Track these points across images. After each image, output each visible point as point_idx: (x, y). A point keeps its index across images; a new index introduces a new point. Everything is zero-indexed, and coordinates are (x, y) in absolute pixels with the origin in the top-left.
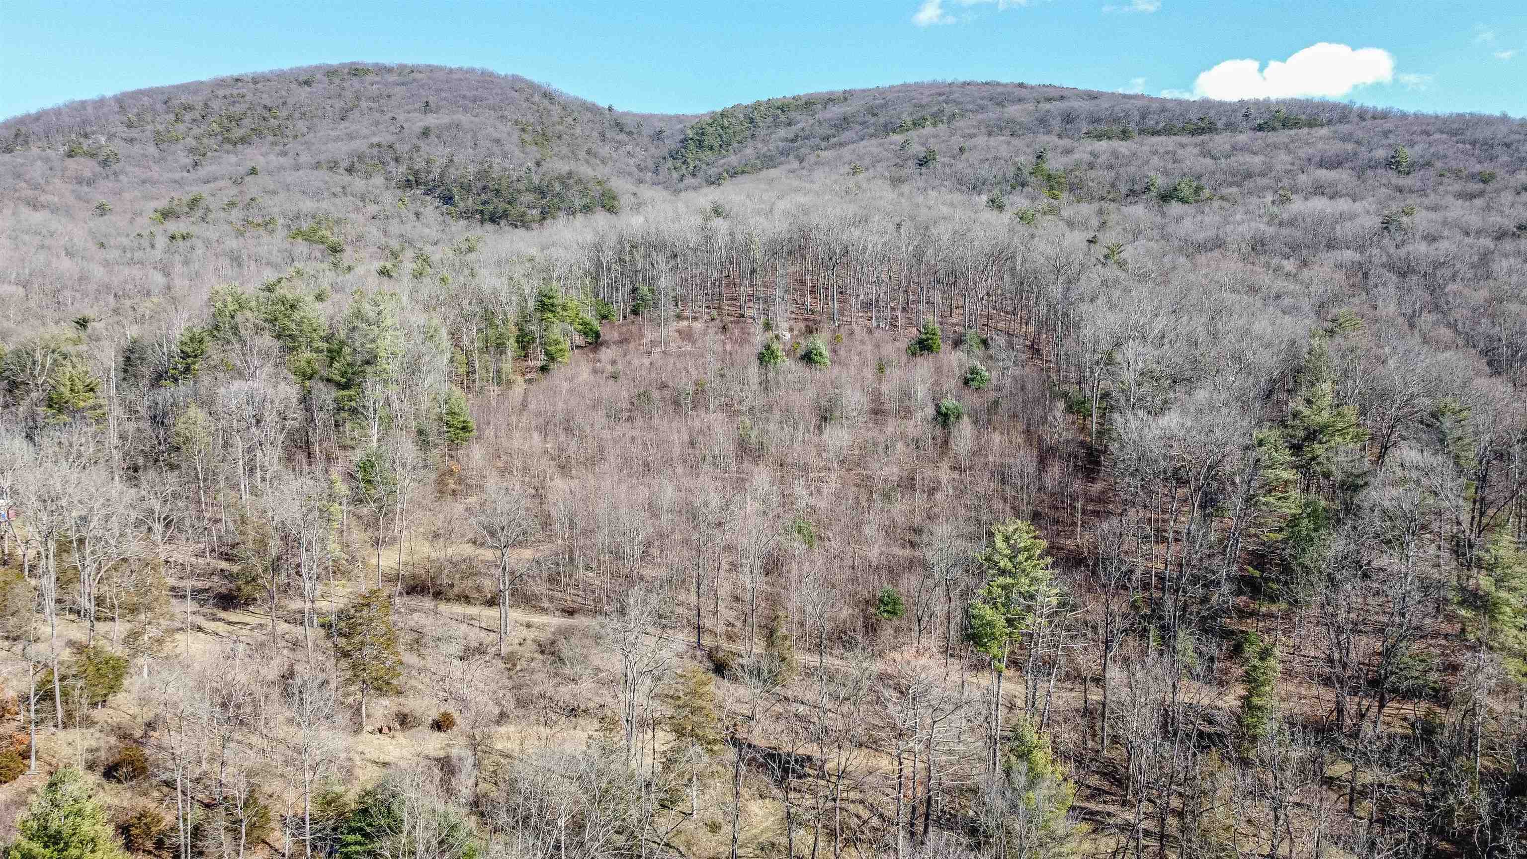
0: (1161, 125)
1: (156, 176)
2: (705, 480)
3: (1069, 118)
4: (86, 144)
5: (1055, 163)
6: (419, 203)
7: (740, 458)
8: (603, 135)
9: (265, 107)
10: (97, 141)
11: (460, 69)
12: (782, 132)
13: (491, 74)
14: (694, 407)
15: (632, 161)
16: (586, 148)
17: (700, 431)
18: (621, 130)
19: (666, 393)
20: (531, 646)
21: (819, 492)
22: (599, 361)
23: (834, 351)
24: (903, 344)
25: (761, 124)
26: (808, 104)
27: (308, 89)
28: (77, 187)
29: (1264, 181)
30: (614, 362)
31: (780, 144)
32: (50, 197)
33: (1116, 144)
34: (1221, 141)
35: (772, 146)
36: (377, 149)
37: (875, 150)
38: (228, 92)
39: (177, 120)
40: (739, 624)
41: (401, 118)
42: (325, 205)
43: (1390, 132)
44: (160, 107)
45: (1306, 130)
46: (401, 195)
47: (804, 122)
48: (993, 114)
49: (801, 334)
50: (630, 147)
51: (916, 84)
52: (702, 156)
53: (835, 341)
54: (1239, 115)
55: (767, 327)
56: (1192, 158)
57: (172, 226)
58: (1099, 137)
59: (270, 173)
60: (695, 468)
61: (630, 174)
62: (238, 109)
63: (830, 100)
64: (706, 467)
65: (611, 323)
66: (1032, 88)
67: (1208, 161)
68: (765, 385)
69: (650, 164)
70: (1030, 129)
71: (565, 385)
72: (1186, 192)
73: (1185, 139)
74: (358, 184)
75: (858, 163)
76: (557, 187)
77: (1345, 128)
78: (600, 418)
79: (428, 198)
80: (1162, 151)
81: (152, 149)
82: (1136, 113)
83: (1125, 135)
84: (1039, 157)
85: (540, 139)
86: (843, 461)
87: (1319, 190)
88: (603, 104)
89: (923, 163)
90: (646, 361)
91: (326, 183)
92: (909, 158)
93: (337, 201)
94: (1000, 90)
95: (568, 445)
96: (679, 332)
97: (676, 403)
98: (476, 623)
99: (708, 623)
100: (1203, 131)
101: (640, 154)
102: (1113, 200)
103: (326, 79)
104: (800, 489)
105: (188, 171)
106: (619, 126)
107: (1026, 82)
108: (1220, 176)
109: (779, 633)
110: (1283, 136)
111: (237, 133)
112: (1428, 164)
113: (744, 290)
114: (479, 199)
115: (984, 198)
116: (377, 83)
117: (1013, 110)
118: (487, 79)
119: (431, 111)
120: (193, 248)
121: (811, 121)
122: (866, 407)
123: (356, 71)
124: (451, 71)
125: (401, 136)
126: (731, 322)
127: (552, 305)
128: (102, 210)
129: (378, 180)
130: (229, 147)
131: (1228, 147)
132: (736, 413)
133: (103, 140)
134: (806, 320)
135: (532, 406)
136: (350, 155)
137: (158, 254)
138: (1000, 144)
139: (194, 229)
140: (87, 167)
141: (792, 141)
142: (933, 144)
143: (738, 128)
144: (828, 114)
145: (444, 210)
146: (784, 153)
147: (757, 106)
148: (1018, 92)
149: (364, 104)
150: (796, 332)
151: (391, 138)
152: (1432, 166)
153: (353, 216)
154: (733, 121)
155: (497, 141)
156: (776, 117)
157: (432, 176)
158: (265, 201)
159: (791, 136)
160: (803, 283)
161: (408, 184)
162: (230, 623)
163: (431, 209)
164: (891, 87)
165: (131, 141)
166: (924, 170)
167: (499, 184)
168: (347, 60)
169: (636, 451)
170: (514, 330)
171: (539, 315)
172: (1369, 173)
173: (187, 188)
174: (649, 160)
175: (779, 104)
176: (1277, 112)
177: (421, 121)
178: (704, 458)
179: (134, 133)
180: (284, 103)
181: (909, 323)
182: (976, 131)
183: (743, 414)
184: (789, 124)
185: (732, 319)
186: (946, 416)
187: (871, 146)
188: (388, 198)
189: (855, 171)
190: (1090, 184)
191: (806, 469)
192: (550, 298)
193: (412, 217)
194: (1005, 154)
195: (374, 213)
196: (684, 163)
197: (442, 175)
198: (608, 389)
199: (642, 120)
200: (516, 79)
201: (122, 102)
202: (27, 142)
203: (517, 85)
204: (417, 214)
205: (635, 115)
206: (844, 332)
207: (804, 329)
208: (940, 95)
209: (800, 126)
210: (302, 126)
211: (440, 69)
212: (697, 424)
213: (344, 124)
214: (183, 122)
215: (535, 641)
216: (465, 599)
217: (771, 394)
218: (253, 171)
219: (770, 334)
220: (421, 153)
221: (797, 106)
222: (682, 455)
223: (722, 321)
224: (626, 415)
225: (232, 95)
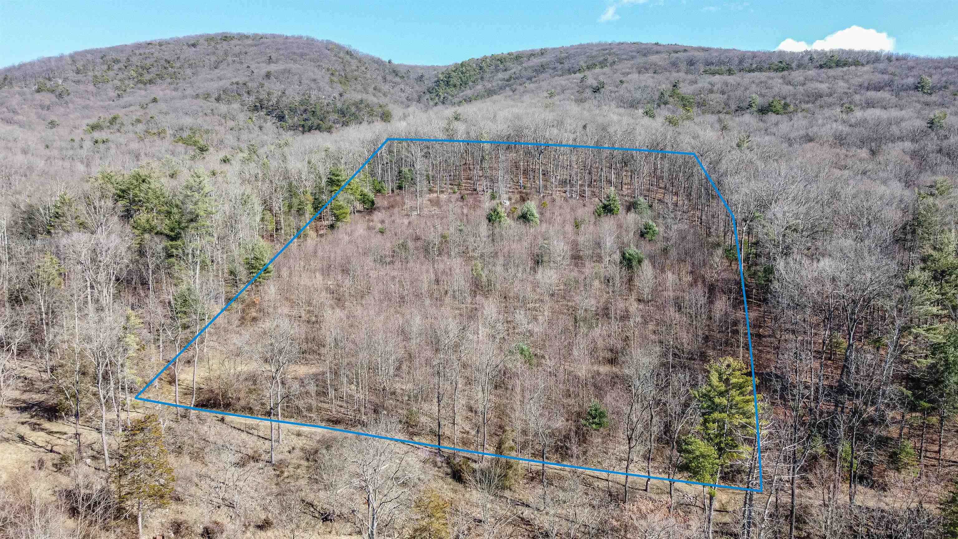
0: (754, 66)
1: (91, 104)
2: (446, 311)
3: (691, 63)
4: (49, 84)
5: (685, 89)
6: (262, 121)
7: (474, 294)
8: (385, 79)
9: (166, 60)
10: (56, 83)
11: (293, 37)
12: (500, 75)
13: (313, 40)
14: (440, 254)
15: (403, 95)
16: (373, 86)
17: (444, 272)
18: (397, 75)
19: (419, 244)
20: (298, 453)
21: (535, 319)
22: (372, 221)
23: (541, 214)
24: (590, 208)
25: (488, 70)
26: (518, 58)
27: (194, 49)
28: (40, 110)
29: (831, 100)
30: (382, 222)
31: (500, 82)
32: (20, 117)
33: (726, 78)
34: (797, 75)
35: (494, 84)
36: (235, 86)
37: (563, 83)
38: (142, 51)
39: (109, 69)
40: (473, 433)
41: (253, 67)
42: (200, 121)
43: (913, 68)
44: (99, 60)
45: (853, 68)
46: (251, 115)
47: (515, 69)
48: (640, 60)
49: (517, 202)
50: (402, 86)
51: (588, 44)
52: (449, 91)
53: (542, 207)
54: (807, 59)
55: (493, 197)
56: (779, 85)
57: (97, 135)
58: (713, 74)
59: (166, 101)
60: (439, 301)
61: (402, 103)
62: (148, 62)
63: (532, 54)
64: (448, 300)
65: (383, 195)
66: (664, 46)
67: (791, 88)
68: (493, 238)
69: (415, 96)
70: (666, 69)
71: (346, 238)
72: (779, 107)
73: (773, 74)
74: (223, 108)
75: (553, 90)
76: (353, 109)
77: (881, 66)
78: (369, 261)
79: (269, 117)
80: (757, 81)
81: (91, 87)
82: (736, 59)
83: (730, 72)
84: (675, 86)
85: (343, 80)
86: (552, 295)
87: (870, 104)
88: (385, 59)
89: (596, 90)
90: (406, 221)
91: (201, 107)
92: (587, 87)
93: (207, 118)
94: (643, 47)
95: (343, 282)
96: (430, 200)
97: (427, 251)
98: (256, 432)
99: (447, 431)
100: (783, 69)
101: (409, 90)
102: (727, 113)
103: (206, 43)
104: (520, 317)
105: (113, 101)
106: (395, 72)
107: (660, 43)
108: (799, 96)
109: (507, 445)
110: (839, 71)
111: (147, 77)
112: (945, 87)
113: (477, 172)
114: (302, 117)
115: (641, 111)
116: (240, 45)
117: (654, 58)
118: (310, 43)
119: (273, 62)
120: (108, 149)
121: (520, 68)
122: (569, 253)
123: (226, 38)
124: (287, 38)
125: (252, 77)
126: (467, 194)
127: (338, 181)
128: (53, 124)
129: (236, 106)
130: (141, 86)
131: (802, 78)
132: (471, 258)
133: (60, 82)
134: (520, 192)
135: (320, 253)
136: (219, 90)
137: (83, 153)
138: (648, 79)
139: (111, 137)
140: (47, 98)
141: (507, 81)
142: (602, 78)
143: (472, 73)
144: (531, 64)
145: (278, 124)
146: (502, 88)
147: (484, 59)
148: (655, 48)
149: (230, 59)
150: (513, 201)
151: (247, 79)
152: (948, 88)
153: (217, 128)
154: (469, 68)
155: (314, 80)
156: (497, 66)
157: (271, 103)
158: (159, 118)
159: (507, 77)
160: (517, 168)
161: (255, 109)
162: (51, 433)
163: (270, 124)
164: (572, 46)
165: (78, 82)
166: (597, 95)
167: (315, 108)
168: (220, 31)
169: (394, 288)
170: (311, 198)
171: (329, 188)
172: (903, 94)
173: (111, 111)
174: (414, 94)
175: (499, 58)
176: (833, 56)
177: (265, 68)
178: (446, 292)
179: (80, 77)
180: (178, 58)
181: (594, 194)
182: (630, 71)
183: (476, 259)
184: (506, 70)
185: (468, 192)
186: (630, 260)
187: (562, 81)
188: (242, 117)
189: (551, 95)
190: (711, 103)
191: (525, 301)
192: (338, 175)
193: (256, 129)
194: (651, 84)
195: (231, 126)
196: (437, 95)
197: (278, 102)
198: (377, 240)
199: (410, 69)
200: (329, 43)
201: (74, 58)
202: (11, 83)
203: (330, 46)
204: (261, 128)
205: (405, 66)
206: (547, 200)
207: (519, 198)
208: (604, 50)
209: (513, 71)
210: (189, 72)
211: (279, 36)
212: (441, 266)
213: (217, 71)
214: (113, 70)
215: (302, 449)
216: (249, 410)
217: (496, 244)
218: (155, 100)
219: (495, 202)
220: (265, 88)
221: (511, 59)
222: (428, 291)
223: (460, 193)
224: (388, 260)
225: (145, 54)
